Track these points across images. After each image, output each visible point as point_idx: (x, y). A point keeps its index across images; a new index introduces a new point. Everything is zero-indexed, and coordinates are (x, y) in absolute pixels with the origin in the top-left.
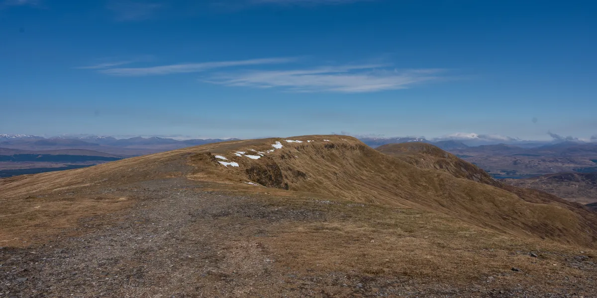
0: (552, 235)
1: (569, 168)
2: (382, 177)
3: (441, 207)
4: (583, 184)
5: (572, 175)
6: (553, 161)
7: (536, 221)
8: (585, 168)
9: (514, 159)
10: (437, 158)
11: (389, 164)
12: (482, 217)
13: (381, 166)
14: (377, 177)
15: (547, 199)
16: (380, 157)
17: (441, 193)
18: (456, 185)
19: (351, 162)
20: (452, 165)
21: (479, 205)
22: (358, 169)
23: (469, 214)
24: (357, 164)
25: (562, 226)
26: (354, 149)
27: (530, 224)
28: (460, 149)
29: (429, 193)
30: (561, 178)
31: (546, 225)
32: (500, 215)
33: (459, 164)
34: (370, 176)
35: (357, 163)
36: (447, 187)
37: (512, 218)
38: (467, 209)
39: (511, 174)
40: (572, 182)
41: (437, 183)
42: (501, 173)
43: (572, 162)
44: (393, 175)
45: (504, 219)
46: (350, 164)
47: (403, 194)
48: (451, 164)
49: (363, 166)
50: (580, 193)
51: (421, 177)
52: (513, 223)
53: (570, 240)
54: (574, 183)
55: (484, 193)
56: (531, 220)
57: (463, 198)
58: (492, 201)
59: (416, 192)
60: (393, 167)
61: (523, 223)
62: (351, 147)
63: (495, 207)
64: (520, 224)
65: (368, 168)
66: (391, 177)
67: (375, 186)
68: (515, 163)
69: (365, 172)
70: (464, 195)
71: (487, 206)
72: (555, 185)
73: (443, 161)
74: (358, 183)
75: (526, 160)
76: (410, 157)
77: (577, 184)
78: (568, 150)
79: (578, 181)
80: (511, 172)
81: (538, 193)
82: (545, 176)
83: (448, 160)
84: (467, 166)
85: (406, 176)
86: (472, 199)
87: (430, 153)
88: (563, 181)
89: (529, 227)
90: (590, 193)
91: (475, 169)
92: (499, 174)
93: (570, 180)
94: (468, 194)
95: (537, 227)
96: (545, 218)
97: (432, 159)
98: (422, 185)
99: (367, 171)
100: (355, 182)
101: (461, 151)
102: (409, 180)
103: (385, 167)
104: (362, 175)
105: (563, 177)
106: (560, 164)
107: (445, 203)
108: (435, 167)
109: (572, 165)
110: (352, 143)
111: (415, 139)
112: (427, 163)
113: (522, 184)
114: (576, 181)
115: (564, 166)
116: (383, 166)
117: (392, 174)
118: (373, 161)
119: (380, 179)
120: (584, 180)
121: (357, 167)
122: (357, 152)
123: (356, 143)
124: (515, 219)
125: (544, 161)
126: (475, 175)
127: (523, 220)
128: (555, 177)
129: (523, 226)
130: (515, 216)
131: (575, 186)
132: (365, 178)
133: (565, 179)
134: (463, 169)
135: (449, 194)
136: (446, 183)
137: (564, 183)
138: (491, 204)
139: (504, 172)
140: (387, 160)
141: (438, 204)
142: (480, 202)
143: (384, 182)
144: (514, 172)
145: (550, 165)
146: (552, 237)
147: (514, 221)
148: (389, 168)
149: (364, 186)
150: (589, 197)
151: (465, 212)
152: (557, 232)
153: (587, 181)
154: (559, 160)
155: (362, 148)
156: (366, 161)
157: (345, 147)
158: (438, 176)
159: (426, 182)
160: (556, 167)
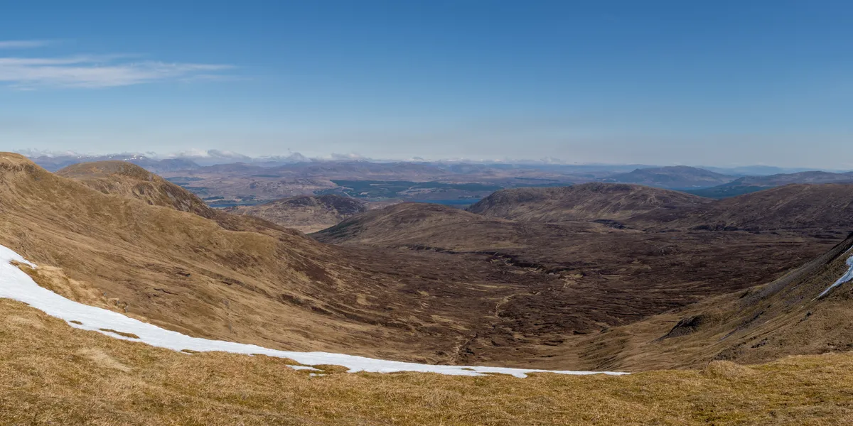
0: (245, 265)
1: (310, 190)
2: (52, 206)
3: (122, 241)
4: (319, 208)
5: (309, 199)
6: (294, 183)
7: (232, 250)
8: (326, 190)
9: (251, 182)
10: (137, 181)
11: (64, 189)
12: (170, 251)
13: (53, 192)
14: (45, 206)
15: (262, 227)
16: (53, 180)
17: (126, 224)
18: (146, 213)
19: (13, 187)
20: (157, 190)
21: (169, 237)
22: (19, 196)
23: (155, 247)
24: (19, 190)
25: (258, 255)
26: (18, 170)
27: (224, 255)
28: (190, 169)
29: (112, 224)
30: (298, 203)
31: (241, 255)
32: (192, 247)
33: (165, 188)
34: (36, 204)
35: (20, 187)
36: (135, 217)
37: (206, 249)
38: (153, 242)
39: (248, 200)
40: (307, 207)
41: (122, 212)
42: (236, 200)
43: (313, 183)
44: (67, 203)
45: (196, 251)
46: (10, 189)
47: (76, 227)
48: (155, 189)
49: (28, 192)
50: (316, 218)
51: (104, 205)
52: (205, 255)
53: (263, 269)
54: (310, 208)
55: (179, 222)
56: (227, 250)
57: (152, 229)
58: (186, 231)
59: (94, 224)
60: (68, 193)
61: (217, 255)
62: (14, 168)
63: (188, 238)
64: (213, 256)
65: (35, 195)
66: (64, 206)
67: (39, 217)
68: (253, 186)
69: (30, 200)
70: (154, 226)
71: (179, 238)
72: (291, 210)
73: (144, 184)
74: (16, 213)
75: (265, 182)
76: (102, 180)
77: (313, 208)
78: (310, 170)
79: (314, 206)
80: (247, 198)
81: (254, 221)
82: (281, 201)
83: (152, 184)
84: (174, 191)
85: (84, 203)
86: (163, 231)
87: (128, 175)
88: (299, 206)
89: (223, 258)
90: (325, 218)
91: (184, 194)
92: (234, 201)
93: (306, 204)
94: (159, 224)
95: (231, 258)
96: (242, 247)
97: (131, 182)
98: (104, 215)
99: (33, 199)
100: (12, 212)
101: (191, 173)
102: (88, 208)
103: (58, 193)
104: (26, 203)
105: (300, 202)
106: (301, 187)
107: (128, 237)
108: (133, 192)
109: (313, 187)
110: (16, 162)
111: (132, 156)
112: (123, 187)
113: (255, 211)
114: (311, 206)
115: (304, 189)
116: (56, 191)
117: (66, 201)
118: (42, 185)
119: (50, 208)
120: (319, 204)
121: (19, 193)
122: (23, 173)
123: (21, 162)
124: (209, 250)
125: (284, 182)
126: (184, 202)
127: (217, 251)
128: (290, 202)
129: (215, 258)
130: (209, 248)
131: (311, 211)
132: (27, 207)
133: (301, 203)
134: (169, 194)
135: (136, 225)
136: (134, 211)
137: (300, 208)
138: (184, 235)
139: (240, 198)
140: (62, 185)
141: (118, 237)
142: (172, 234)
143: (54, 212)
144: (251, 198)
145: (290, 187)
146: (245, 268)
147: (207, 253)
148: (63, 194)
149: (23, 217)
150: (325, 223)
151: (151, 246)
152: (252, 261)
153: (323, 204)
154: (300, 182)
155: (29, 168)
156: (33, 185)
157: (6, 167)
158: (125, 203)
159: (109, 211)
160: (295, 190)
